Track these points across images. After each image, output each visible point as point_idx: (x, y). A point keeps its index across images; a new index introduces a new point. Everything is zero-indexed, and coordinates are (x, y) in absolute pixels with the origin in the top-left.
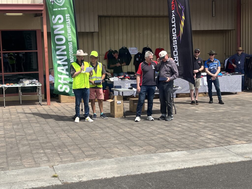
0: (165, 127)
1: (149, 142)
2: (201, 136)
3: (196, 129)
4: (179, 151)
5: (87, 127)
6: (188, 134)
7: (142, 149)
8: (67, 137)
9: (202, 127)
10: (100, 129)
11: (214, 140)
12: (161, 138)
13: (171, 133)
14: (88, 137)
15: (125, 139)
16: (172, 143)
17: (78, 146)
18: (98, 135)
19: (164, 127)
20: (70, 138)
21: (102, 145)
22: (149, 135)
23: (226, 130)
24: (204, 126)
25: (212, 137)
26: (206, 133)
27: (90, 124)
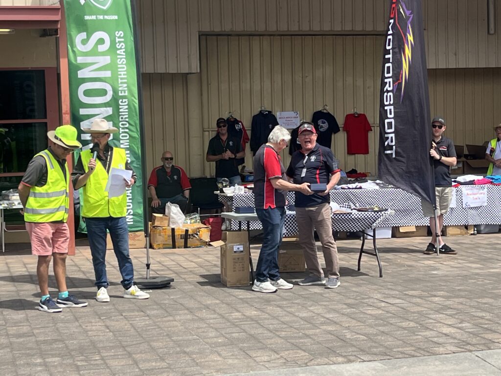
0: (345, 306)
1: (297, 341)
2: (427, 329)
3: (418, 312)
4: (364, 361)
5: (154, 307)
6: (398, 324)
7: (278, 356)
8: (103, 328)
9: (435, 309)
10: (186, 311)
11: (455, 338)
12: (330, 332)
13: (355, 321)
14: (154, 329)
15: (241, 334)
16: (351, 343)
17: (125, 350)
18: (179, 325)
19: (342, 309)
20: (110, 331)
21: (182, 348)
22: (301, 326)
23: (491, 315)
24: (441, 306)
25: (453, 331)
26: (442, 321)
27: (166, 300)
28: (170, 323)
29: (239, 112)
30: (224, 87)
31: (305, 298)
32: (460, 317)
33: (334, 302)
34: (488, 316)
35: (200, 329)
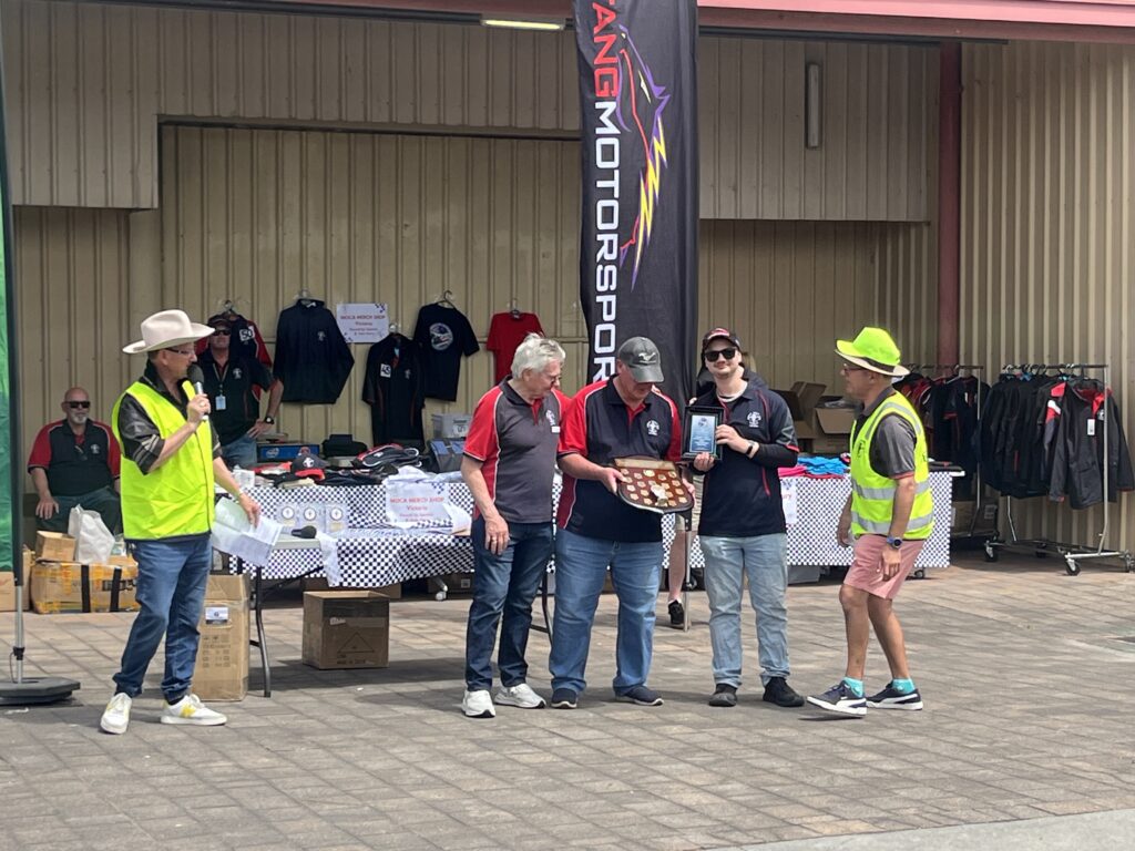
0: (470, 746)
1: (357, 825)
2: (649, 795)
3: (634, 760)
6: (585, 784)
9: (667, 752)
10: (104, 758)
11: (708, 817)
12: (432, 805)
13: (491, 779)
16: (479, 830)
18: (85, 789)
19: (464, 751)
22: (369, 791)
23: (790, 764)
24: (682, 746)
25: (704, 801)
26: (681, 778)
27: (59, 733)
28: (63, 783)
29: (249, 301)
30: (216, 243)
31: (381, 726)
32: (723, 769)
33: (447, 737)
34: (782, 766)
35: (134, 800)
